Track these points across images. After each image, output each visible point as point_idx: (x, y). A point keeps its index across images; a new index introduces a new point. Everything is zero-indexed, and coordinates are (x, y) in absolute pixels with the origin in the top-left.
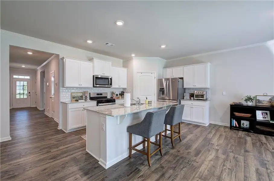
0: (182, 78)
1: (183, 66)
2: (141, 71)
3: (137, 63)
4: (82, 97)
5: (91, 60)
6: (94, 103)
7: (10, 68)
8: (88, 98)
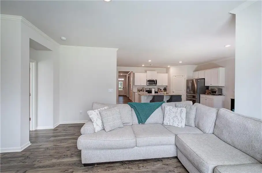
0: (204, 79)
1: (205, 70)
2: (175, 75)
3: (173, 70)
4: (142, 90)
5: (146, 72)
6: (147, 93)
7: (119, 75)
8: (145, 90)
